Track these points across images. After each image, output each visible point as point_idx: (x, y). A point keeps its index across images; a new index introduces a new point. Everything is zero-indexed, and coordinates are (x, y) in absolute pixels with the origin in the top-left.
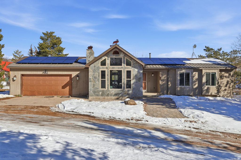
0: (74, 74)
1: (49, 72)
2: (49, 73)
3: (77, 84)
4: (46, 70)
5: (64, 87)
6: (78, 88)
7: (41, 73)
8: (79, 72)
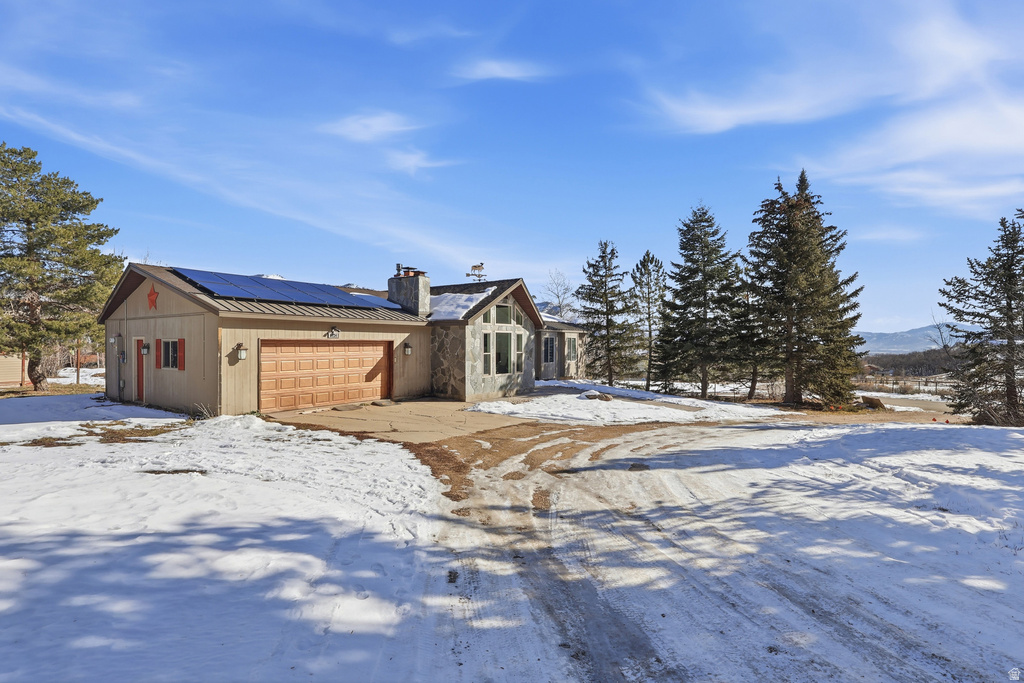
0: (398, 339)
1: (341, 333)
2: (342, 336)
3: (404, 365)
4: (333, 327)
5: (370, 377)
6: (406, 375)
7: (318, 335)
8: (407, 335)
